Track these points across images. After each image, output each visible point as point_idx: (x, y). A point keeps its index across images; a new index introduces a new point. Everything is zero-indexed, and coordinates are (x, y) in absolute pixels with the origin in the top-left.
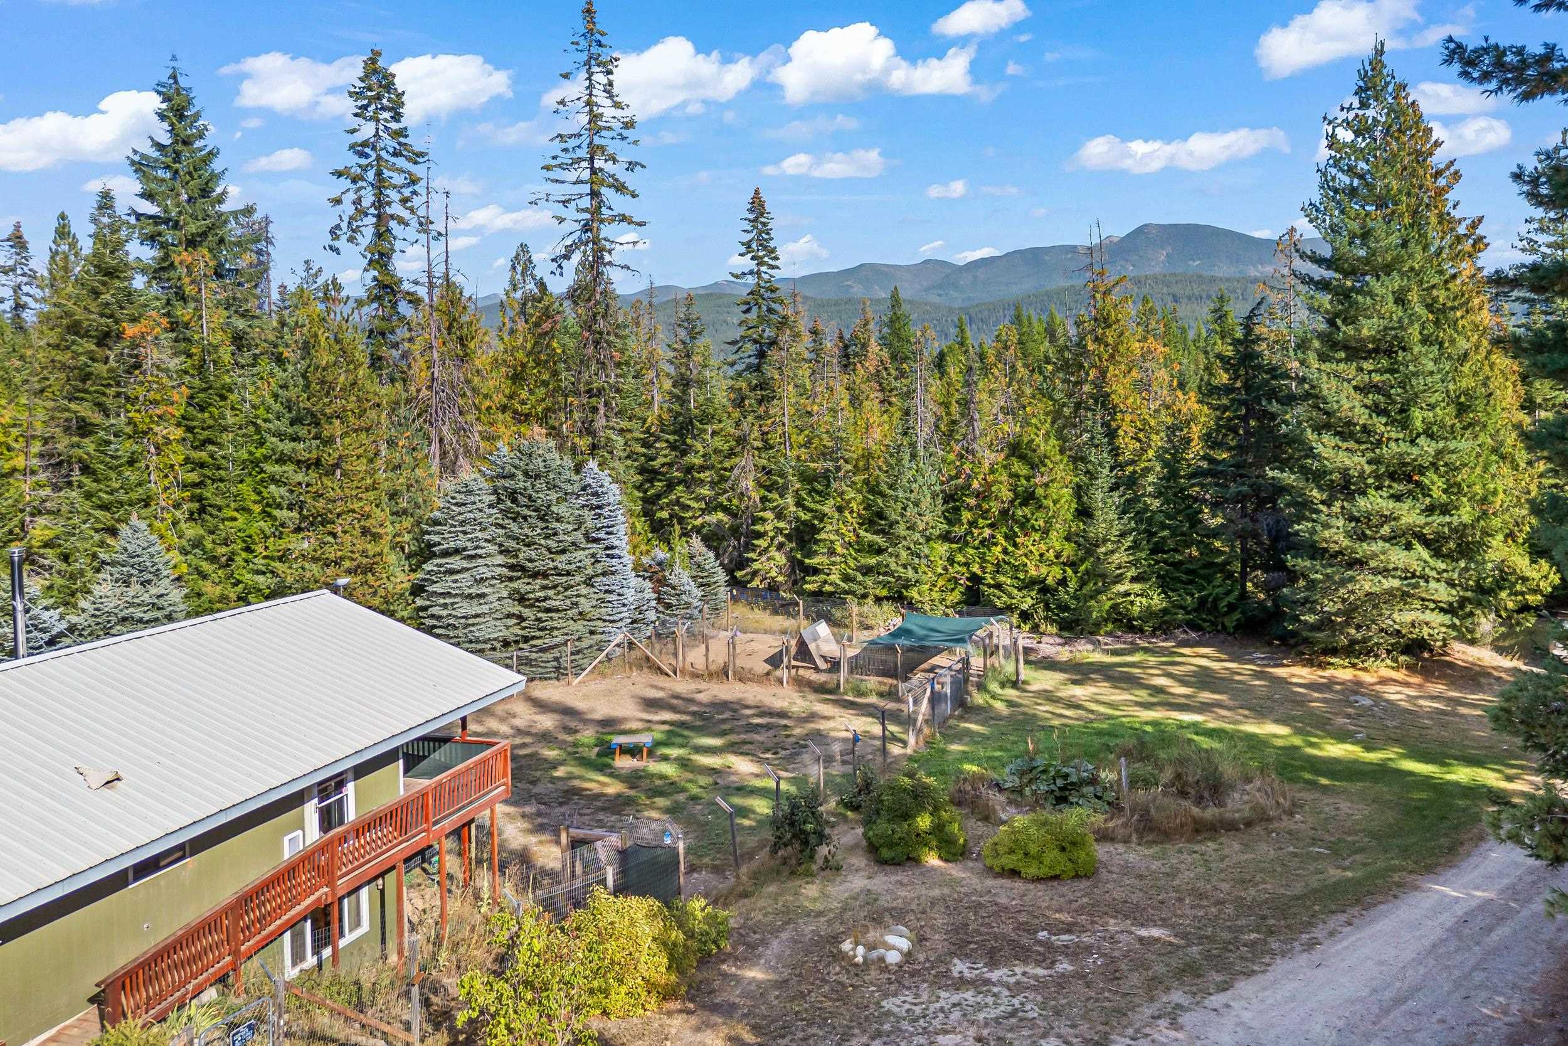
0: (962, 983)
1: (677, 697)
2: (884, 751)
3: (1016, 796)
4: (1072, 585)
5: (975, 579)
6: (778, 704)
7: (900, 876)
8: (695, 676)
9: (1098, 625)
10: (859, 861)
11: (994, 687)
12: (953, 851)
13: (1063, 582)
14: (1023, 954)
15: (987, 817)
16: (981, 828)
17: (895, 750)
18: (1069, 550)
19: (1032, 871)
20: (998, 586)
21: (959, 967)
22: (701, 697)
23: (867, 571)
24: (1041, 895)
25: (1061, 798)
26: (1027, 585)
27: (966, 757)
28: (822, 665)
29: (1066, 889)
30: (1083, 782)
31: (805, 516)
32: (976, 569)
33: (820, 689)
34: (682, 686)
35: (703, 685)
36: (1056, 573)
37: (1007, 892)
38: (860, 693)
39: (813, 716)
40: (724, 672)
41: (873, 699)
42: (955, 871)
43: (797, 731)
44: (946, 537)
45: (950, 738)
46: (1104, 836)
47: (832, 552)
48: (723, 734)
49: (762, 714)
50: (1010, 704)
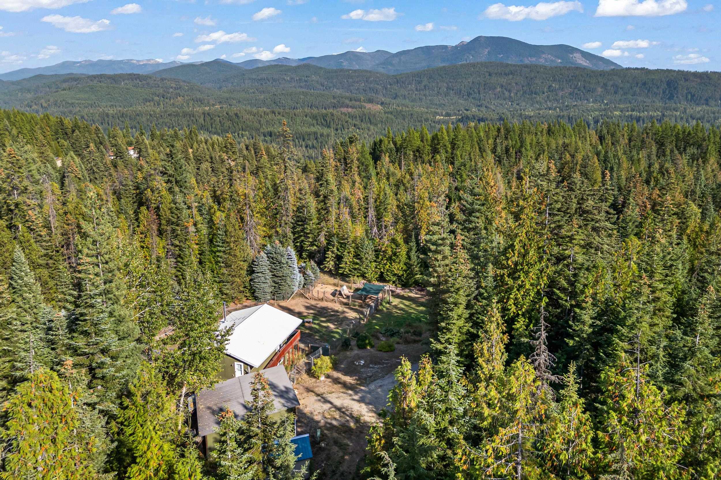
0: (371, 368)
1: (312, 306)
2: (360, 322)
3: (384, 335)
4: (405, 275)
5: (382, 273)
6: (336, 309)
7: (363, 351)
8: (315, 300)
9: (411, 284)
10: (356, 348)
11: (384, 304)
12: (372, 346)
13: (403, 275)
14: (380, 363)
15: (378, 339)
16: (377, 341)
17: (362, 322)
18: (405, 268)
19: (384, 350)
20: (387, 275)
21: (371, 365)
22: (318, 306)
23: (355, 269)
24: (385, 355)
25: (392, 335)
26: (395, 275)
27: (376, 324)
28: (345, 297)
29: (389, 354)
30: (396, 333)
31: (339, 253)
32: (382, 270)
33: (345, 304)
34: (313, 302)
35: (318, 302)
36: (401, 273)
37: (379, 354)
38: (355, 306)
39: (344, 312)
40: (322, 299)
41: (357, 307)
42: (372, 350)
43: (341, 316)
44: (375, 261)
45: (373, 319)
46: (398, 343)
47: (346, 263)
48: (325, 317)
49: (332, 311)
50: (387, 309)
